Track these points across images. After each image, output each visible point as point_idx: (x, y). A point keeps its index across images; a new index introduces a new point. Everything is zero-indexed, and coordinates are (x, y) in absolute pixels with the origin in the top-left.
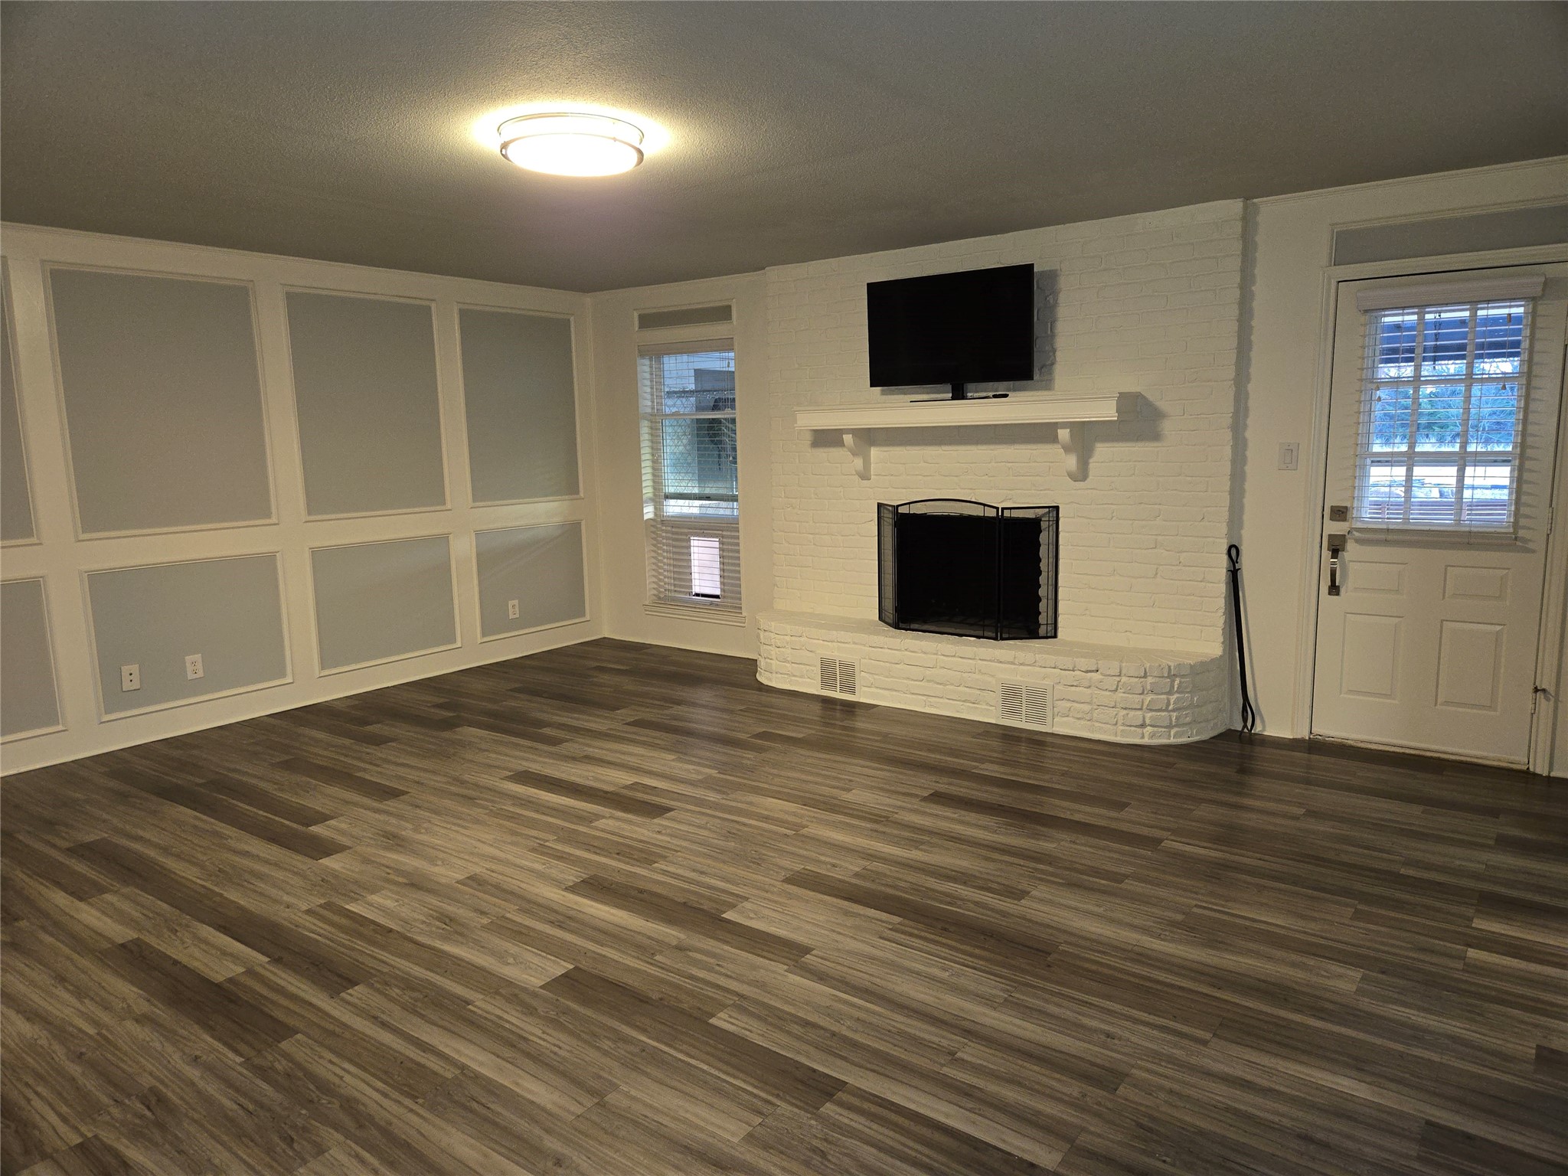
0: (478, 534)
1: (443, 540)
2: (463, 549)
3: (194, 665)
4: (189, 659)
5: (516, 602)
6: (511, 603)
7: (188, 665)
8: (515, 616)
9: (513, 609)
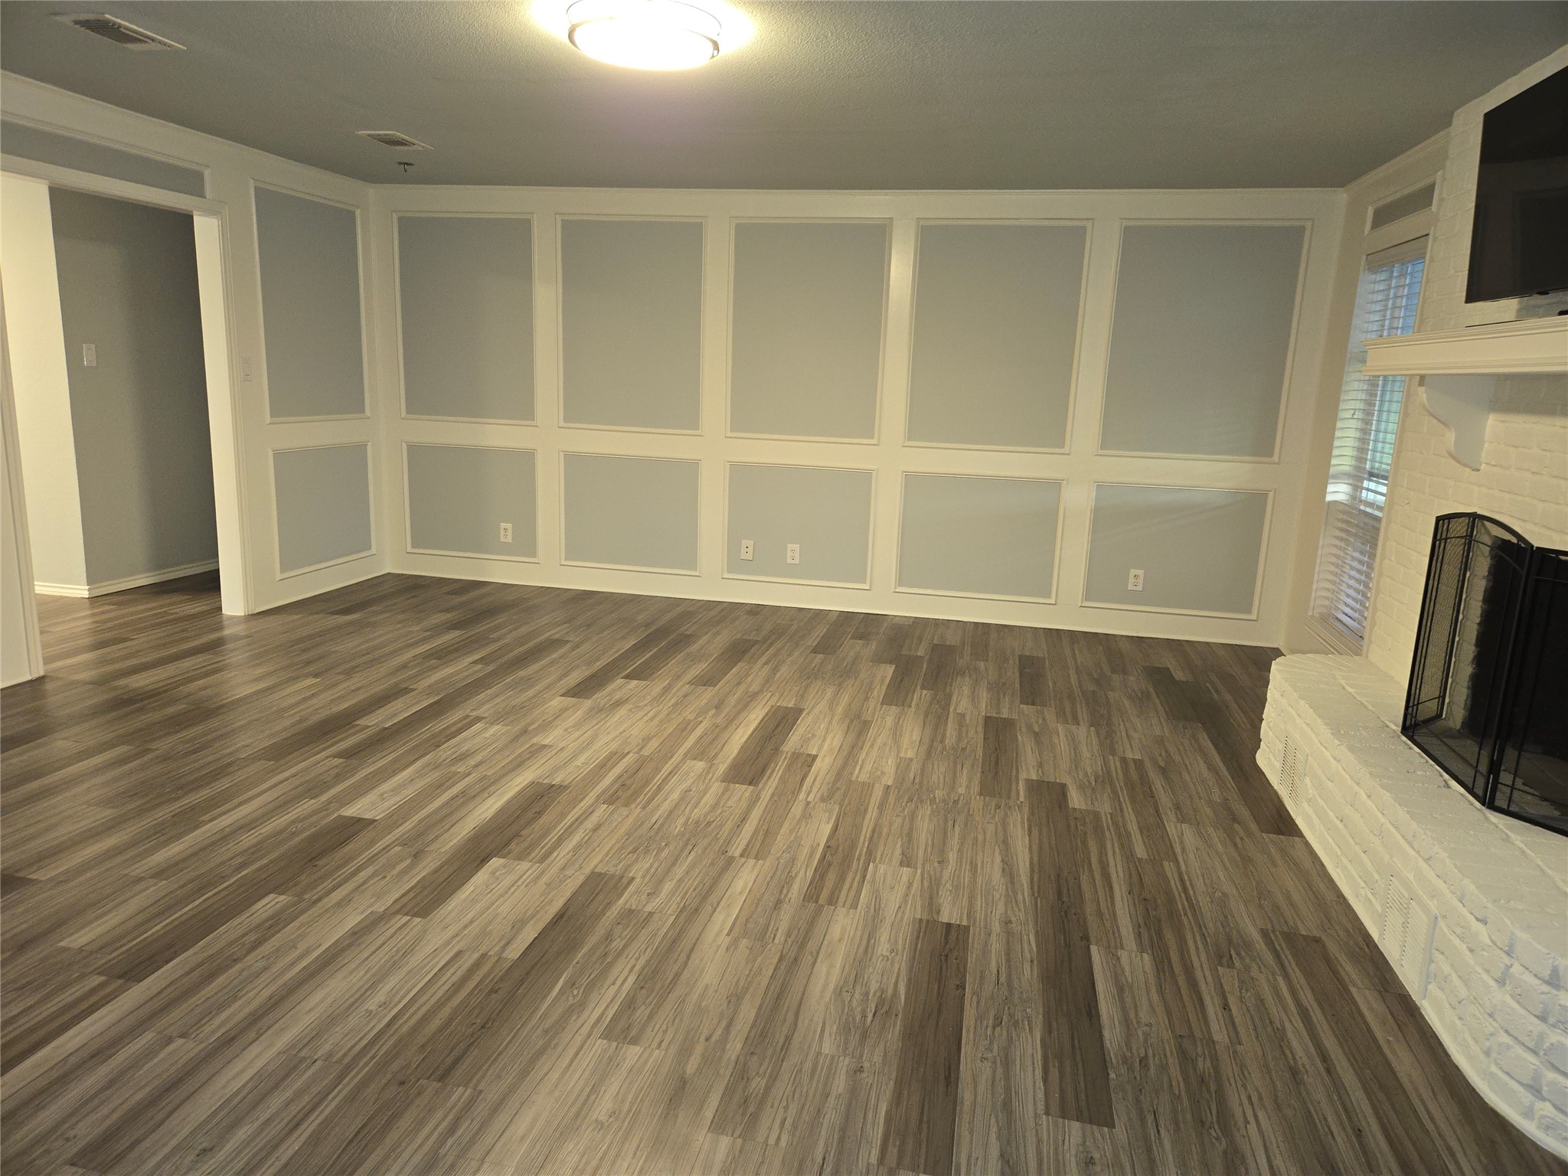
0: (1101, 487)
1: (1054, 486)
2: (1078, 500)
3: (793, 552)
4: (790, 546)
5: (1140, 572)
6: (1133, 572)
7: (789, 551)
8: (1135, 588)
9: (1135, 580)
